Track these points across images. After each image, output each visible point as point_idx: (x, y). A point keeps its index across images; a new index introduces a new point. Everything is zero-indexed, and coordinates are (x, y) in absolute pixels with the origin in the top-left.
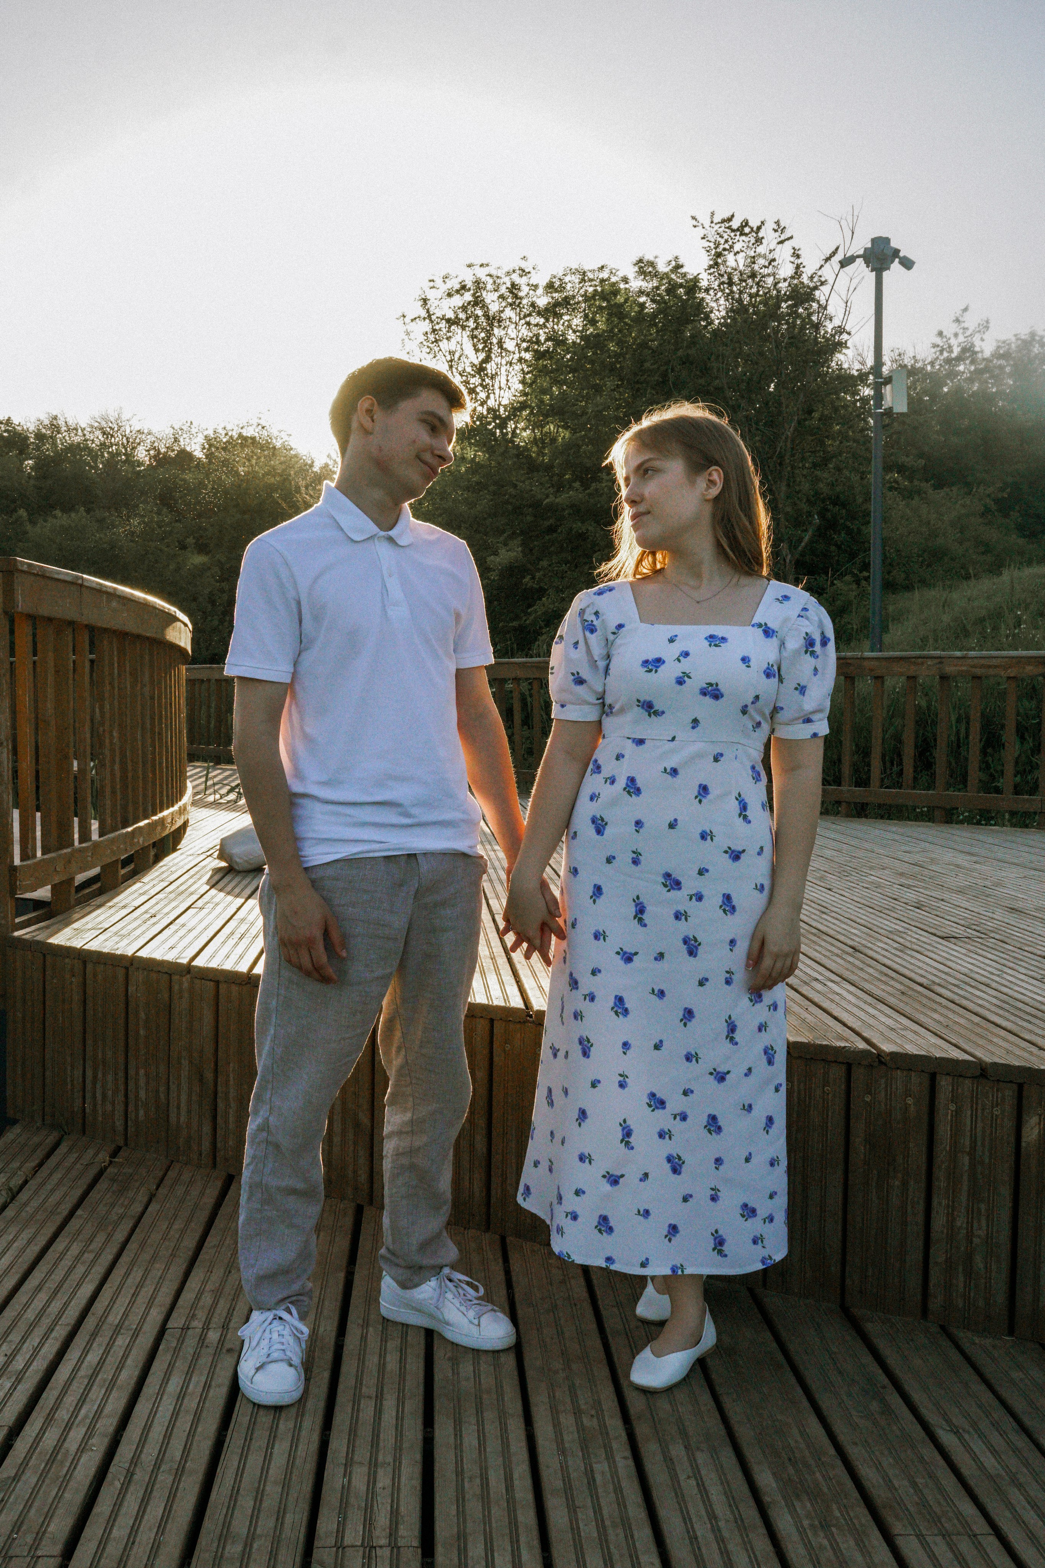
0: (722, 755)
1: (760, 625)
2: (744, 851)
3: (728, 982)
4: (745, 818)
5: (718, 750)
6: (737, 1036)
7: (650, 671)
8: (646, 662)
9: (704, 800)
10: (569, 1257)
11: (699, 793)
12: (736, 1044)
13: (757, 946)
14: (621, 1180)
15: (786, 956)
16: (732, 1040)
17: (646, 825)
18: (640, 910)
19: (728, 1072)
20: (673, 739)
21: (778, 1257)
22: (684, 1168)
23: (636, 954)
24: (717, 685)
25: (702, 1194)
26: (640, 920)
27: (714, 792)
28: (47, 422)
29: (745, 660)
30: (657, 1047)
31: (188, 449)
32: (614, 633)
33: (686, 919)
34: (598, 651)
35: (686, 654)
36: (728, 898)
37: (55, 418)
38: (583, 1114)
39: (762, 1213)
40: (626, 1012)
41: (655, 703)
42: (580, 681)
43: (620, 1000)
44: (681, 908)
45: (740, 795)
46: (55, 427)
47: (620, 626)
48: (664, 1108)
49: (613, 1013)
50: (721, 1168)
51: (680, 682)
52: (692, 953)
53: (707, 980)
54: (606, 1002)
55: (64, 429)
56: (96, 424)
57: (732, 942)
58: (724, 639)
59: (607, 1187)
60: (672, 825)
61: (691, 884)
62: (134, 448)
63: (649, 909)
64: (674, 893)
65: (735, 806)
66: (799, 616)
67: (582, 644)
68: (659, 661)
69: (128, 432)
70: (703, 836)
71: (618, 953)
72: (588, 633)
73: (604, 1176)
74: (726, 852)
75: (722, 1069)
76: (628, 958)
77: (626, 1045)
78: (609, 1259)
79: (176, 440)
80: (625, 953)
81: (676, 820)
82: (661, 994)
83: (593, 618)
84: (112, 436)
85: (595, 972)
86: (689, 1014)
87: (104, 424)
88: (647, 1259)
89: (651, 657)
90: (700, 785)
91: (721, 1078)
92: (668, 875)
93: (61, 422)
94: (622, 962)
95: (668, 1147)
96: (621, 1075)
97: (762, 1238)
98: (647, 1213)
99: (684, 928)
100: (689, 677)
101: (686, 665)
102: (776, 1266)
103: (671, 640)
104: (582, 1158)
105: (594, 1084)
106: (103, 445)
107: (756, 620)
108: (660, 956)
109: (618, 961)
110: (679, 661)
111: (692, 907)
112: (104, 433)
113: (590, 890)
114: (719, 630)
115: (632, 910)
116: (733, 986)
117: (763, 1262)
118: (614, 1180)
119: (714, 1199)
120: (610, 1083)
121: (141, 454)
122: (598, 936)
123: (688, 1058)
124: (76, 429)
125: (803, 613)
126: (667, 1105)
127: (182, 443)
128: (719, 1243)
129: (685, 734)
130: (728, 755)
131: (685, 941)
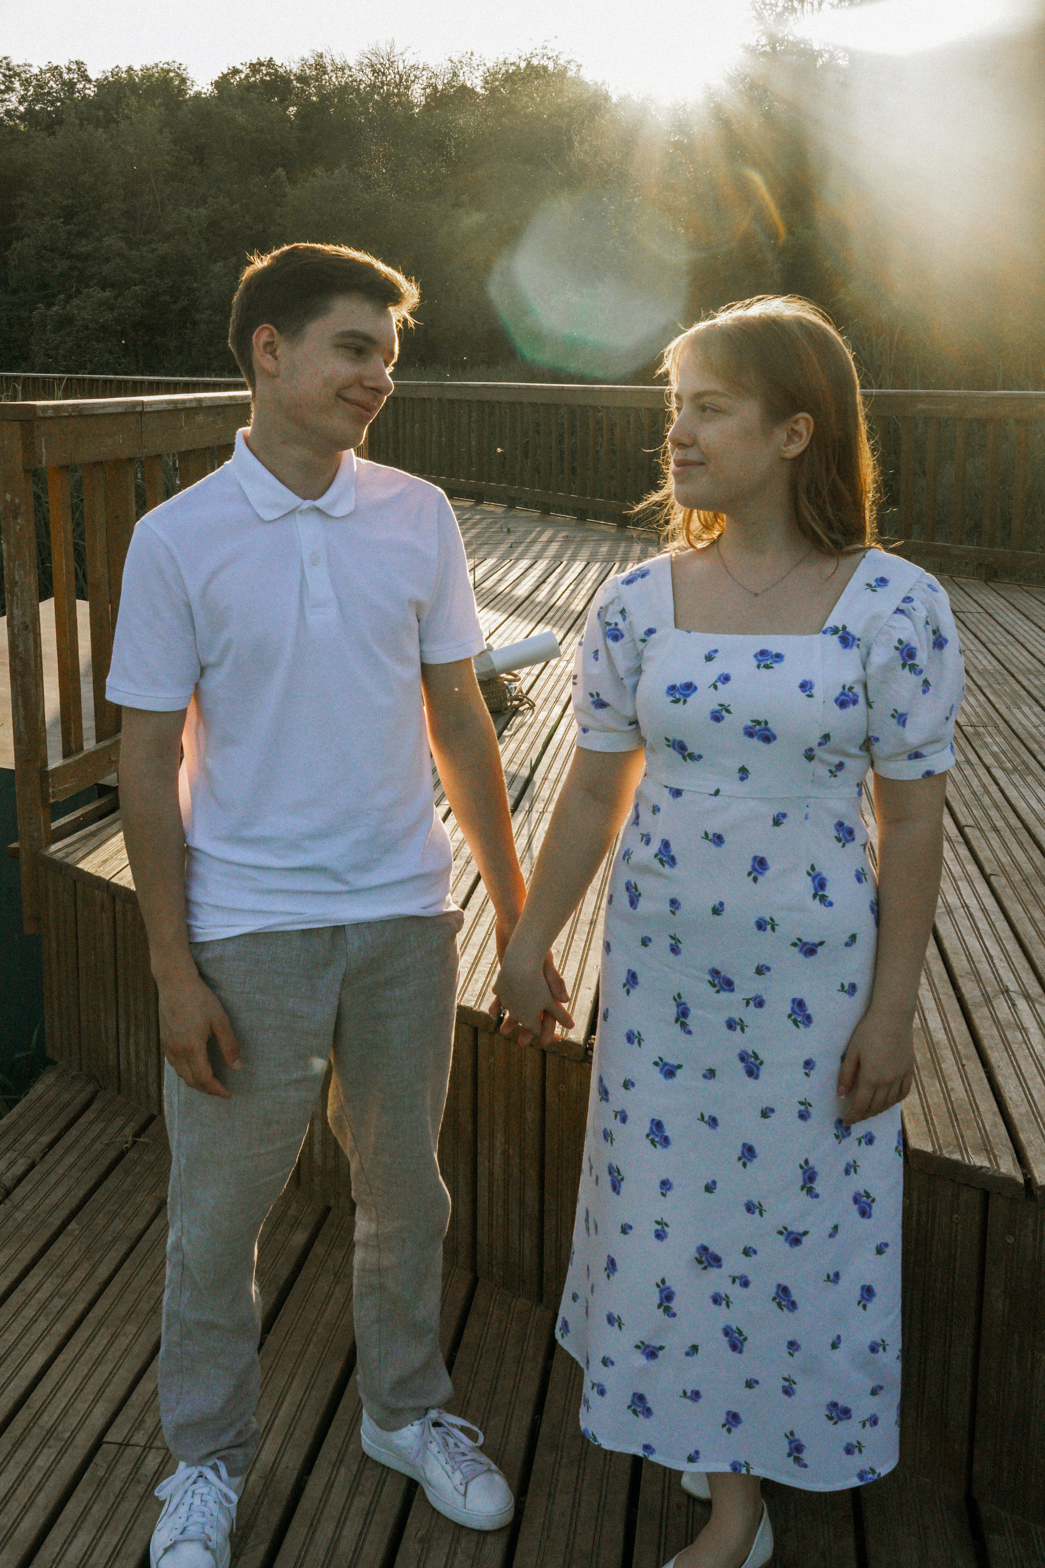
0: (784, 816)
1: (835, 631)
2: (822, 943)
3: (803, 1116)
4: (823, 899)
5: (776, 810)
6: (818, 1186)
7: (676, 701)
8: (672, 688)
9: (760, 878)
10: (595, 1439)
11: (754, 869)
12: (817, 1196)
13: (849, 1067)
14: (660, 1353)
15: (890, 1084)
16: (810, 1192)
17: (683, 906)
18: (683, 1013)
19: (806, 1233)
20: (717, 793)
21: (884, 1470)
22: (747, 1345)
23: (680, 1067)
24: (766, 723)
25: (773, 1383)
26: (683, 1025)
27: (774, 866)
28: (312, 61)
29: (806, 686)
30: (710, 1188)
31: (469, 84)
32: (644, 641)
33: (742, 1030)
34: (623, 664)
35: (726, 679)
36: (799, 1004)
37: (321, 56)
38: (612, 1266)
39: (860, 1413)
40: (666, 1141)
41: (688, 746)
42: (600, 704)
43: (658, 1125)
44: (736, 1016)
45: (813, 868)
46: (320, 67)
47: (650, 632)
48: (720, 1266)
49: (648, 1142)
50: (796, 1354)
51: (717, 717)
52: (752, 1072)
53: (772, 1110)
54: (639, 1127)
55: (329, 68)
56: (366, 61)
57: (809, 1064)
58: (779, 657)
59: (641, 1360)
60: (717, 910)
61: (747, 986)
62: (407, 88)
63: (693, 1012)
64: (724, 995)
65: (806, 885)
66: (899, 611)
67: (602, 654)
68: (689, 688)
69: (401, 68)
70: (761, 925)
71: (656, 1064)
72: (610, 642)
73: (637, 1347)
74: (794, 945)
75: (797, 1228)
76: (670, 1072)
77: (665, 1185)
78: (647, 1447)
79: (455, 74)
80: (666, 1064)
81: (721, 904)
82: (713, 1122)
83: (618, 619)
84: (384, 74)
85: (628, 1085)
86: (748, 1153)
87: (374, 59)
88: (697, 1452)
89: (679, 681)
90: (755, 858)
91: (795, 1240)
92: (715, 973)
93: (327, 61)
94: (661, 1076)
95: (723, 1316)
96: (658, 1223)
97: (860, 1447)
98: (696, 1395)
99: (739, 1041)
100: (728, 711)
101: (725, 694)
102: (880, 1483)
103: (709, 658)
104: (611, 1319)
105: (625, 1229)
106: (373, 86)
107: (830, 623)
108: (711, 1074)
109: (656, 1074)
110: (716, 687)
111: (750, 1015)
112: (374, 71)
113: (623, 977)
114: (773, 643)
115: (673, 1011)
116: (810, 1121)
117: (861, 1476)
118: (652, 1353)
119: (788, 1391)
120: (645, 1229)
121: (417, 94)
122: (631, 1037)
123: (750, 1208)
124: (343, 69)
125: (904, 606)
126: (724, 1262)
127: (461, 78)
128: (796, 1449)
129: (731, 786)
130: (794, 816)
131: (743, 1057)
